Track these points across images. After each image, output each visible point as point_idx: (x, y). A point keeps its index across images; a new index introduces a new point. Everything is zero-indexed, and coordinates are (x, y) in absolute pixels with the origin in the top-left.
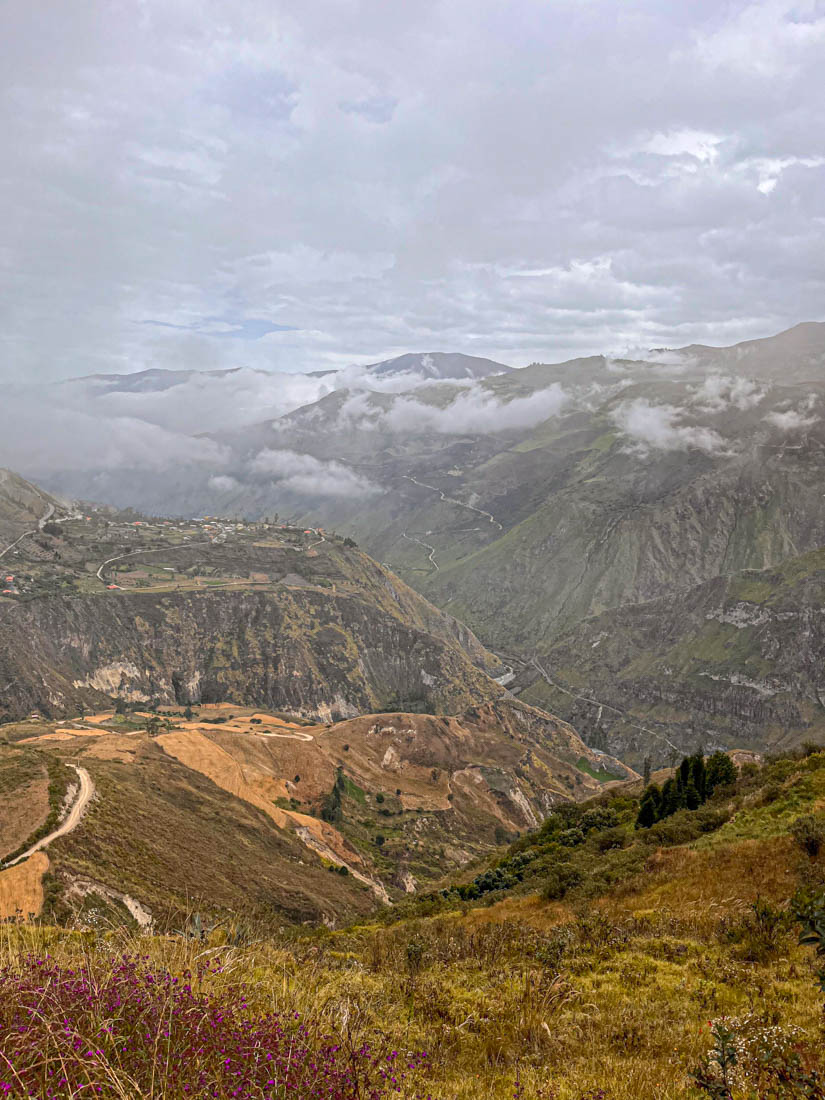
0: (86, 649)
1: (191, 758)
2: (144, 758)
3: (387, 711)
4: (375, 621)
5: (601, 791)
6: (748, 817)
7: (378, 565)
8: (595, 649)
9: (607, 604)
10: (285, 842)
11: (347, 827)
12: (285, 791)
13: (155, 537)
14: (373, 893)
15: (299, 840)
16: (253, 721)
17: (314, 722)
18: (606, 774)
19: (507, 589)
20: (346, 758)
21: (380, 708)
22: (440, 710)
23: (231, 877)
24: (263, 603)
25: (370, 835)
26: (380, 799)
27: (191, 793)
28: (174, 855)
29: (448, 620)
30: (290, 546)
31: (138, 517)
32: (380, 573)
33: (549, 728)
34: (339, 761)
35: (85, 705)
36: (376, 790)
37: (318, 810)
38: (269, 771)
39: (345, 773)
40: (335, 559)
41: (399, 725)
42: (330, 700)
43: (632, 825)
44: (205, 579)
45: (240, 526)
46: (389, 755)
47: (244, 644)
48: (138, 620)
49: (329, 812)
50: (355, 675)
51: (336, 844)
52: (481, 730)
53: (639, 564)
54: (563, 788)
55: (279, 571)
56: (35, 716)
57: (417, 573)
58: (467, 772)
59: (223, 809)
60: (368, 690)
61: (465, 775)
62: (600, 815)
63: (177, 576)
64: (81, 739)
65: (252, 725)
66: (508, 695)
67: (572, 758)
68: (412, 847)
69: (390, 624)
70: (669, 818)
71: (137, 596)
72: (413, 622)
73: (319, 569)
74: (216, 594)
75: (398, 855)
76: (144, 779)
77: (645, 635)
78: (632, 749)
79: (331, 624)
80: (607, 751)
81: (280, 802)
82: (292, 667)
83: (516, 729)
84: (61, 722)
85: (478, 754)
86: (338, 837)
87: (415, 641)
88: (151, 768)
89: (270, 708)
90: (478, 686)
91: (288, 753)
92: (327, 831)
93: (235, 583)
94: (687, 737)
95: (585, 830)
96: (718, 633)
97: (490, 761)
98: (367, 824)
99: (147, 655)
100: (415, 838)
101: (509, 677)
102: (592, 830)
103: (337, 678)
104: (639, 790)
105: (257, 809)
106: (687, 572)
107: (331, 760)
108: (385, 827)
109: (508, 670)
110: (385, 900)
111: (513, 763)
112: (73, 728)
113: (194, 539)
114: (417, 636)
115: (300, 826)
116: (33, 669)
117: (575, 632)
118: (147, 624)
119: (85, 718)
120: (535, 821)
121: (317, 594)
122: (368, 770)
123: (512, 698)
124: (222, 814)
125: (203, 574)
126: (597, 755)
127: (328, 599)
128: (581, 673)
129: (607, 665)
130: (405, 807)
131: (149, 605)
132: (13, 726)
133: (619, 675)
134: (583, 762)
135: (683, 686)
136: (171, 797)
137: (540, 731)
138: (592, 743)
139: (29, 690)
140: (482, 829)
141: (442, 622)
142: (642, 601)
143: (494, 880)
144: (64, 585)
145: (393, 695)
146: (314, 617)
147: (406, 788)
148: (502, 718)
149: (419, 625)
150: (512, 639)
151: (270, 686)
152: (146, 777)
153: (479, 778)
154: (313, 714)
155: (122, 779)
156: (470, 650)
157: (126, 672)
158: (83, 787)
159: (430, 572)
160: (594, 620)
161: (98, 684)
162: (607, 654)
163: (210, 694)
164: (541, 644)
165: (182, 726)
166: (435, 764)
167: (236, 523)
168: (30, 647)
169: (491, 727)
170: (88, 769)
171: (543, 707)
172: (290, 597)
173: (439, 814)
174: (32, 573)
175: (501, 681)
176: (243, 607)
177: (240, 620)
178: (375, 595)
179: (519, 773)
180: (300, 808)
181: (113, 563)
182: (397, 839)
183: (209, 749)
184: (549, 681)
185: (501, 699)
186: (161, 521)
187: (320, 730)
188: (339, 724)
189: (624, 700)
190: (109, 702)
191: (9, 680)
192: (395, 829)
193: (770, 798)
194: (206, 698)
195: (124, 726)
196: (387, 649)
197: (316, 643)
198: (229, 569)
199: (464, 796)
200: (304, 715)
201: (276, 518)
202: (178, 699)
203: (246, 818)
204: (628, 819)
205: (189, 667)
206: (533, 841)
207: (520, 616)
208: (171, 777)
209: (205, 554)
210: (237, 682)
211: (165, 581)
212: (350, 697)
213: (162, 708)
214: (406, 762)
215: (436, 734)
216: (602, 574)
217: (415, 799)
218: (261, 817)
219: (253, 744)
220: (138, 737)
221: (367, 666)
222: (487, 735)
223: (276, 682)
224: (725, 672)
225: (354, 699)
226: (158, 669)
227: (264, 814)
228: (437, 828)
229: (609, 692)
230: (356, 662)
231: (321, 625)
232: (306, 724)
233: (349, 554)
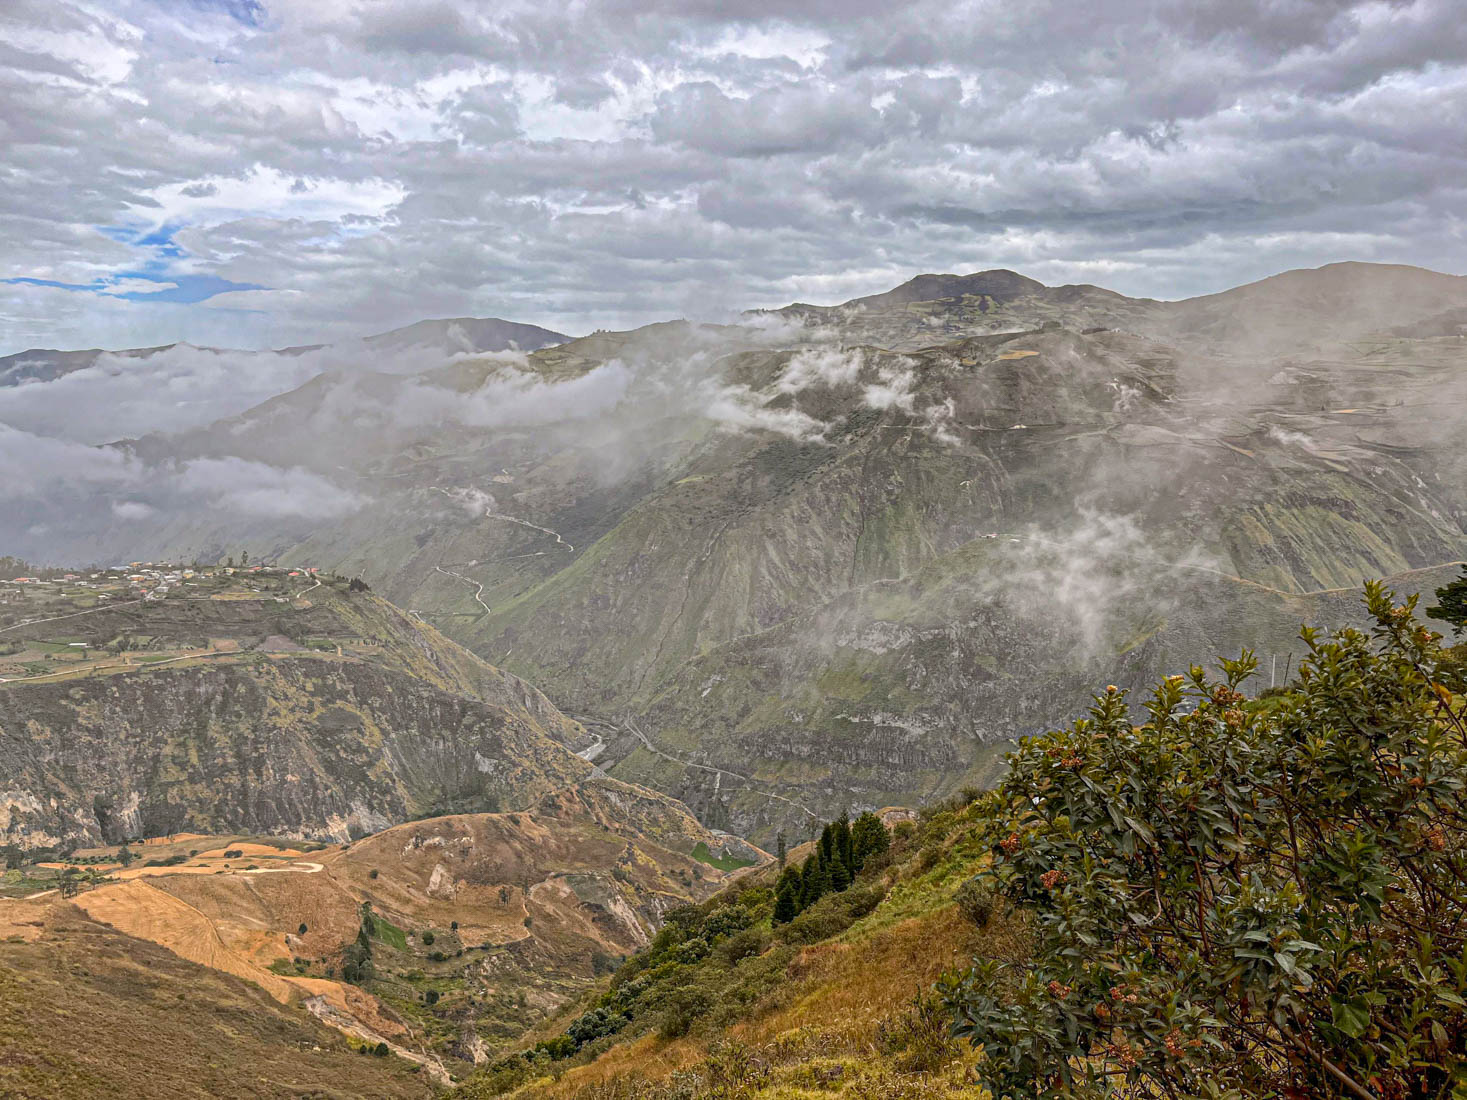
1: (134, 923)
2: (58, 930)
3: (430, 816)
4: (402, 692)
5: (727, 883)
6: (905, 891)
7: (402, 613)
8: (706, 699)
9: (718, 639)
10: (290, 1023)
11: (383, 986)
12: (285, 949)
13: (53, 599)
14: (427, 1073)
15: (312, 1017)
16: (228, 855)
17: (322, 845)
18: (731, 861)
19: (586, 631)
20: (375, 888)
21: (420, 813)
22: (506, 812)
23: (211, 1087)
24: (232, 682)
25: (416, 991)
26: (429, 940)
27: (137, 974)
28: (119, 1068)
29: (509, 680)
30: (269, 596)
31: (22, 570)
32: (405, 624)
33: (655, 809)
34: (364, 894)
36: (421, 928)
37: (338, 970)
38: (257, 923)
39: (375, 909)
40: (338, 609)
41: (449, 832)
42: (344, 810)
43: (768, 923)
44: (137, 654)
45: (189, 573)
46: (437, 876)
47: (206, 744)
48: (32, 725)
49: (354, 971)
50: (379, 771)
51: (368, 1014)
52: (563, 825)
53: (752, 586)
54: (678, 888)
55: (255, 633)
57: (459, 620)
58: (548, 884)
59: (190, 990)
60: (401, 790)
61: (545, 889)
62: (727, 915)
63: (92, 654)
65: (227, 860)
66: (598, 773)
67: (686, 845)
68: (477, 998)
69: (425, 694)
70: (814, 907)
71: (29, 688)
72: (459, 687)
73: (315, 625)
74: (157, 675)
75: (460, 1014)
76: (60, 962)
77: (767, 675)
78: (761, 822)
79: (339, 703)
80: (731, 831)
81: (279, 967)
82: (284, 770)
83: (611, 818)
85: (562, 858)
86: (371, 1003)
87: (463, 713)
88: (71, 944)
89: (254, 832)
90: (555, 765)
91: (286, 894)
92: (354, 997)
93: (185, 656)
94: (828, 799)
95: (708, 939)
96: (855, 663)
97: (579, 865)
98: (411, 978)
99: (50, 776)
100: (482, 986)
101: (598, 748)
102: (718, 937)
103: (355, 778)
104: (773, 876)
105: (245, 983)
106: (810, 590)
107: (352, 895)
108: (438, 978)
109: (595, 739)
110: (445, 1080)
111: (610, 863)
113: (116, 598)
114: (465, 707)
115: (312, 996)
117: (680, 678)
118: (48, 731)
120: (644, 936)
121: (314, 661)
122: (408, 901)
123: (604, 776)
124: (189, 997)
125: (135, 648)
126: (718, 837)
127: (332, 667)
128: (691, 732)
129: (722, 718)
130: (466, 945)
131: (50, 702)
133: (738, 728)
134: (702, 850)
135: (818, 734)
136: (106, 983)
137: (642, 816)
138: (711, 822)
140: (574, 959)
141: (499, 684)
142: (759, 631)
143: (596, 1026)
145: (437, 792)
146: (312, 694)
147: (465, 919)
148: (591, 805)
149: (468, 692)
150: (598, 696)
151: (252, 799)
152: (65, 959)
153: (565, 890)
154: (321, 833)
155: (24, 965)
156: (542, 718)
157: (18, 805)
159: (478, 617)
160: (702, 661)
162: (721, 704)
163: (157, 823)
164: (636, 699)
165: (115, 876)
166: (503, 880)
167: (182, 568)
169: (577, 818)
171: (645, 782)
172: (274, 670)
173: (513, 947)
175: (587, 755)
177: (198, 711)
178: (401, 657)
179: (619, 876)
180: (310, 970)
182: (457, 992)
183: (164, 905)
184: (650, 747)
185: (589, 779)
186: (61, 573)
187: (333, 854)
188: (361, 843)
189: (746, 760)
192: (452, 978)
193: (930, 863)
194: (150, 831)
195: (22, 886)
196: (425, 730)
197: (319, 732)
198: (176, 637)
199: (547, 917)
200: (307, 836)
201: (245, 558)
202: (105, 835)
203: (227, 997)
204: (762, 915)
205: (120, 787)
206: (643, 964)
207: (607, 664)
208: (102, 953)
209: (134, 617)
210: (200, 801)
211: (74, 663)
212: (375, 802)
213: (82, 853)
214: (462, 883)
215: (501, 838)
216: (707, 600)
217: (479, 931)
218: (249, 991)
219: (231, 888)
220: (45, 901)
221: (396, 756)
222: (573, 830)
223: (261, 792)
224: (865, 712)
225: (381, 804)
226: (71, 795)
227: (255, 987)
228: (513, 966)
229: (727, 753)
230: (379, 751)
231: (323, 704)
232: (311, 849)
233: (359, 601)
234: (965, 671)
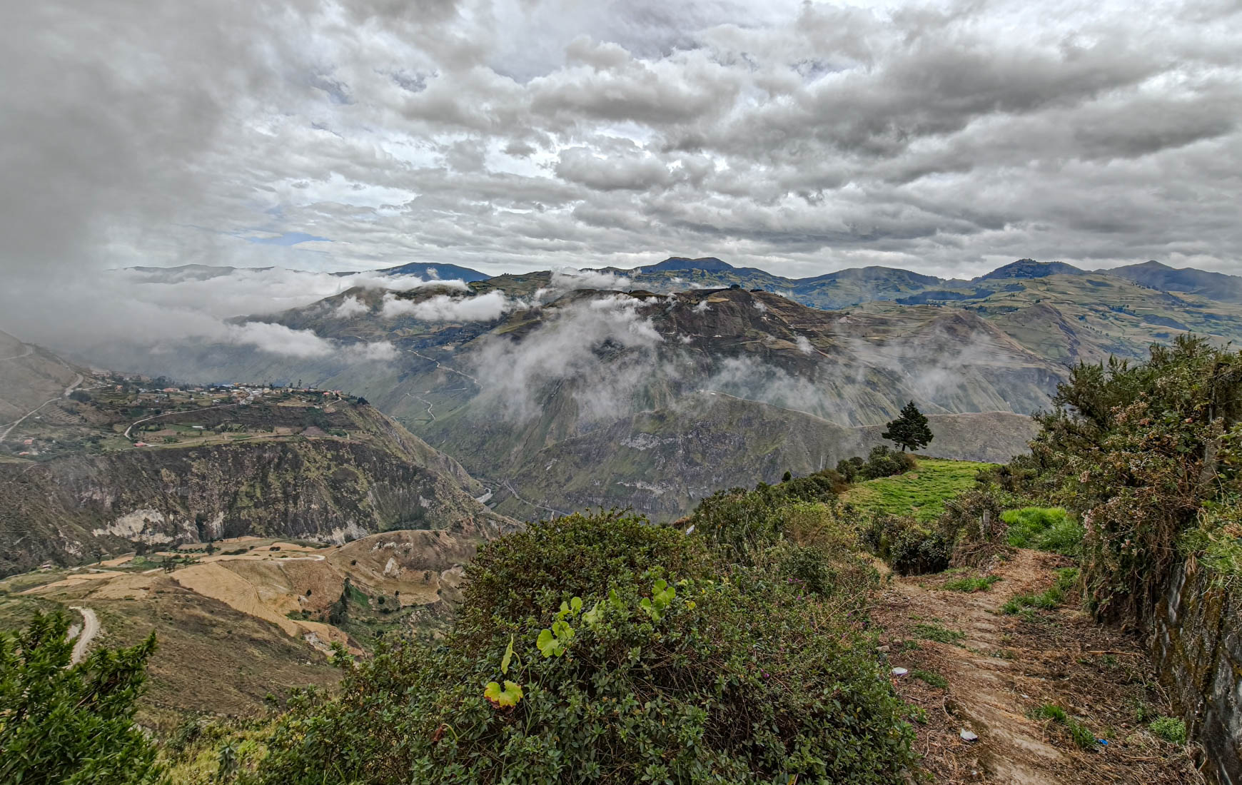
0: (109, 501)
1: (208, 587)
2: (157, 592)
3: (391, 530)
4: (382, 461)
7: (386, 417)
8: (549, 472)
9: (557, 439)
10: (294, 648)
11: (353, 627)
12: (297, 604)
13: (186, 401)
15: (308, 644)
16: (272, 549)
17: (328, 544)
19: (487, 432)
20: (353, 571)
21: (385, 528)
22: (434, 528)
23: (240, 687)
24: (285, 451)
25: (372, 630)
26: (381, 601)
27: (204, 618)
28: (182, 676)
29: (442, 457)
30: (311, 405)
31: (170, 384)
32: (387, 423)
34: (347, 574)
35: (104, 550)
36: (377, 594)
37: (327, 617)
38: (283, 589)
39: (352, 582)
40: (350, 413)
41: (399, 540)
42: (343, 525)
44: (231, 434)
45: (267, 390)
46: (391, 565)
47: (266, 486)
49: (336, 617)
50: (365, 504)
52: (464, 538)
55: (301, 425)
56: (48, 565)
57: (418, 423)
58: (453, 571)
59: (236, 628)
60: (376, 515)
61: (451, 573)
63: (205, 433)
64: (92, 583)
65: (271, 552)
66: (487, 510)
68: (407, 635)
69: (394, 462)
71: (164, 451)
72: (414, 460)
73: (336, 422)
74: (242, 446)
76: (155, 611)
77: (582, 460)
79: (345, 465)
81: (292, 615)
82: (311, 502)
83: (491, 534)
84: (76, 569)
85: (462, 556)
86: (344, 637)
87: (415, 474)
88: (165, 601)
89: (290, 536)
90: (463, 504)
91: (302, 572)
92: (334, 633)
93: (260, 436)
96: (628, 455)
98: (369, 623)
99: (171, 501)
100: (410, 628)
101: (488, 496)
103: (351, 508)
105: (270, 623)
107: (339, 574)
108: (385, 623)
109: (487, 491)
112: (88, 572)
113: (223, 401)
114: (416, 470)
115: (310, 632)
116: (49, 522)
117: (535, 460)
118: (173, 476)
119: (103, 563)
121: (333, 442)
122: (372, 578)
123: (489, 511)
124: (234, 632)
125: (231, 430)
127: (343, 445)
128: (539, 488)
129: (557, 481)
130: (402, 604)
131: (175, 459)
132: (20, 577)
133: (565, 487)
135: (608, 492)
136: (184, 624)
139: (43, 542)
141: (437, 458)
142: (580, 436)
144: (89, 444)
145: (397, 517)
146: (330, 460)
147: (403, 589)
148: (480, 527)
149: (419, 462)
150: (490, 468)
151: (291, 516)
152: (158, 609)
154: (329, 538)
155: (132, 614)
156: (458, 478)
157: (149, 517)
158: (87, 626)
159: (429, 421)
160: (548, 451)
161: (120, 530)
162: (557, 474)
163: (232, 530)
164: (512, 470)
165: (201, 560)
166: (428, 568)
167: (263, 387)
168: (47, 502)
169: (472, 534)
170: (95, 609)
171: (513, 515)
172: (310, 446)
173: (430, 606)
174: (54, 436)
175: (482, 500)
176: (267, 455)
177: (263, 467)
178: (383, 441)
180: (310, 616)
181: (141, 424)
182: (395, 630)
183: (227, 577)
185: (481, 512)
186: (192, 387)
187: (333, 549)
188: (349, 544)
190: (130, 545)
191: (21, 535)
192: (393, 623)
194: (228, 534)
195: (143, 566)
196: (393, 482)
197: (333, 481)
198: (255, 426)
199: (450, 589)
200: (320, 539)
201: (300, 383)
202: (200, 536)
203: (258, 632)
205: (213, 509)
207: (497, 450)
208: (184, 606)
209: (233, 413)
210: (260, 518)
211: (193, 437)
212: (361, 522)
213: (184, 546)
214: (404, 569)
215: (428, 544)
216: (553, 418)
217: (410, 597)
218: (273, 629)
219: (269, 568)
220: (154, 574)
221: (375, 496)
222: (469, 541)
223: (296, 514)
224: (633, 480)
225: (364, 523)
226: (182, 513)
227: (276, 626)
228: (428, 617)
229: (557, 501)
230: (366, 493)
231: (336, 466)
232: (321, 547)
233: (362, 410)
234: (685, 461)
